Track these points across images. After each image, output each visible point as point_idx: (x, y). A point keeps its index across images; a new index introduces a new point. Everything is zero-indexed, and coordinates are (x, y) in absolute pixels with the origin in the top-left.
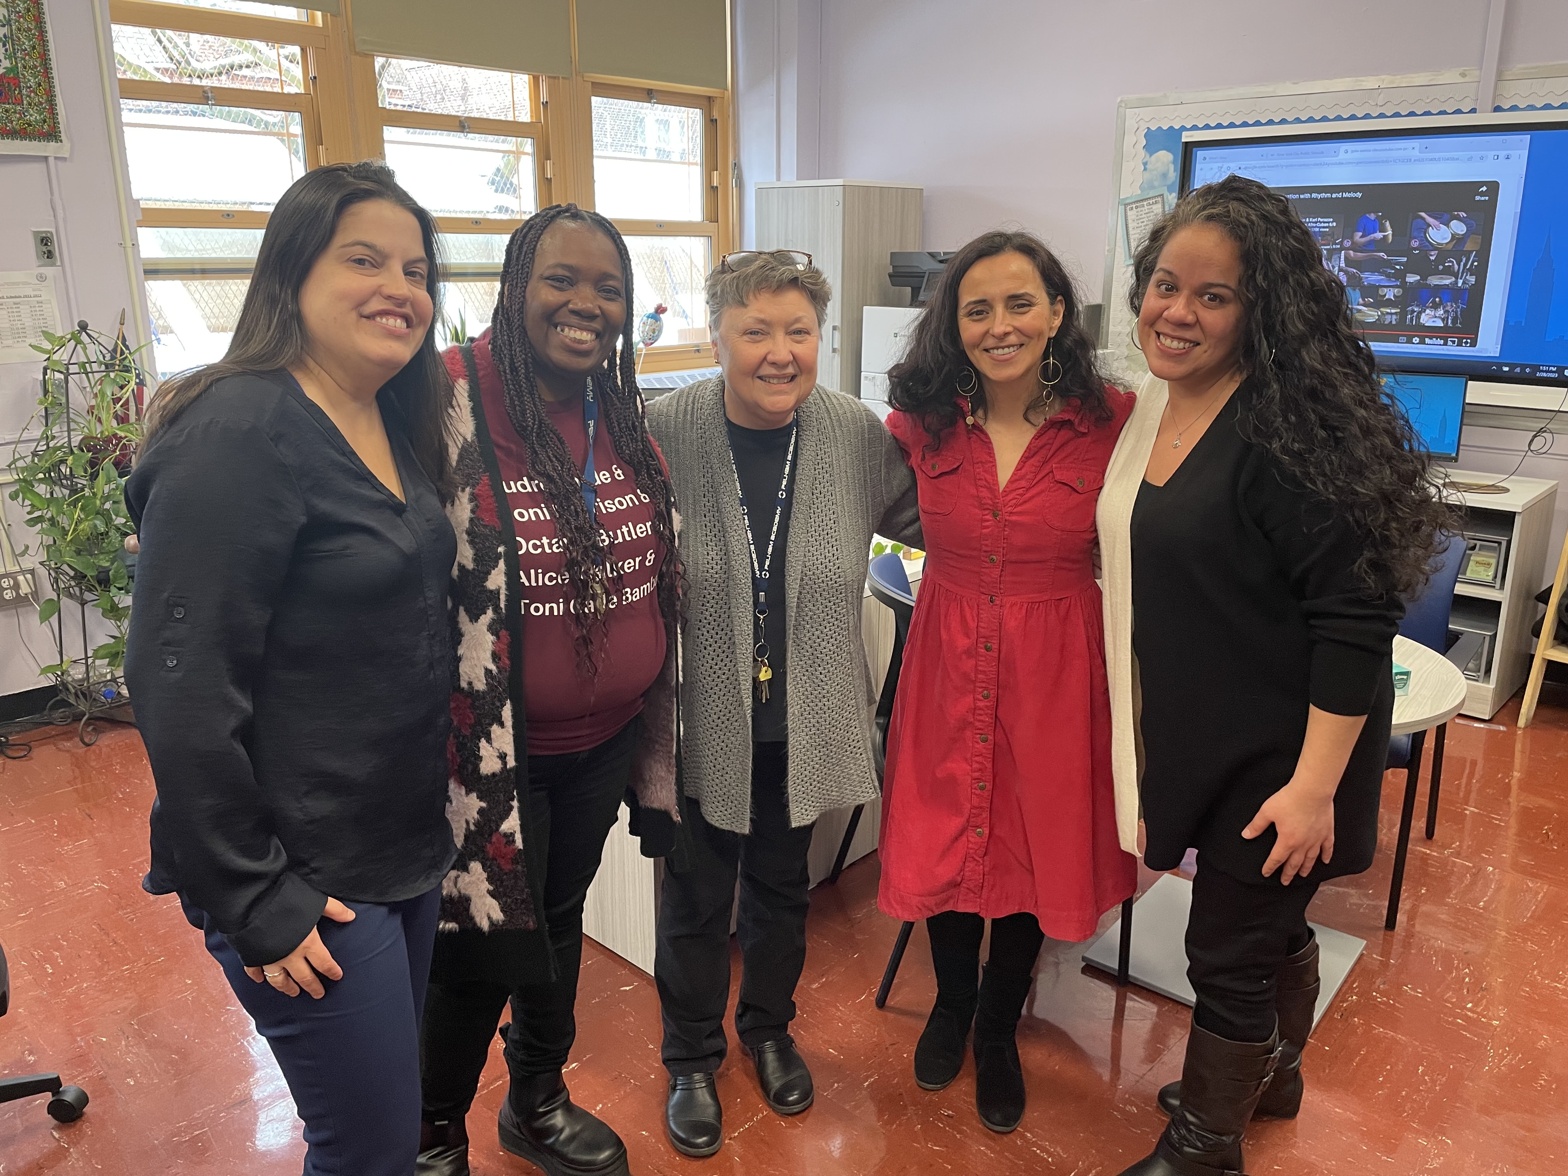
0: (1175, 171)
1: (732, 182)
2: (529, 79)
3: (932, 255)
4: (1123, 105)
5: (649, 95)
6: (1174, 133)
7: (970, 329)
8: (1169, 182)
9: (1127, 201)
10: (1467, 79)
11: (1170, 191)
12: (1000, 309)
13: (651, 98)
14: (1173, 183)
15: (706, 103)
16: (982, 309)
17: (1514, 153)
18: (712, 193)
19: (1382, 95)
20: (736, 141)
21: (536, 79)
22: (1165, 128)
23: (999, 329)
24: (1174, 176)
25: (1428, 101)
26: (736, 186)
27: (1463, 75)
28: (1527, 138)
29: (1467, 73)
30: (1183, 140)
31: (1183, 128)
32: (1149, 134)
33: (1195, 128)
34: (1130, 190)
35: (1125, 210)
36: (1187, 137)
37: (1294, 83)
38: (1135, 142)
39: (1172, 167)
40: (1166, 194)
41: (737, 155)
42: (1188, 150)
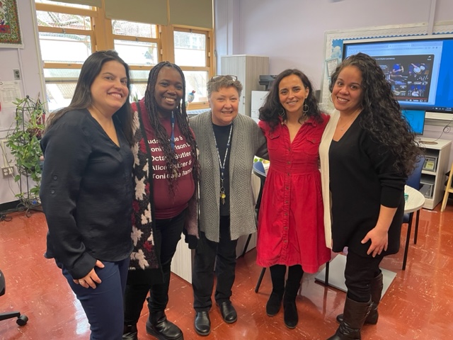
1: (214, 55)
2: (156, 26)
3: (272, 76)
4: (326, 33)
5: (190, 31)
6: (341, 41)
7: (282, 97)
9: (328, 61)
10: (424, 25)
11: (340, 58)
12: (291, 91)
14: (341, 55)
15: (207, 33)
16: (286, 91)
17: (439, 47)
18: (208, 59)
19: (400, 30)
20: (215, 44)
21: (158, 26)
22: (338, 40)
23: (291, 97)
24: (341, 53)
25: (414, 32)
26: (215, 57)
28: (442, 42)
29: (424, 23)
31: (344, 40)
32: (334, 41)
33: (347, 39)
34: (328, 57)
35: (327, 63)
36: (344, 42)
38: (330, 43)
39: (340, 51)
41: (215, 47)
42: (345, 47)
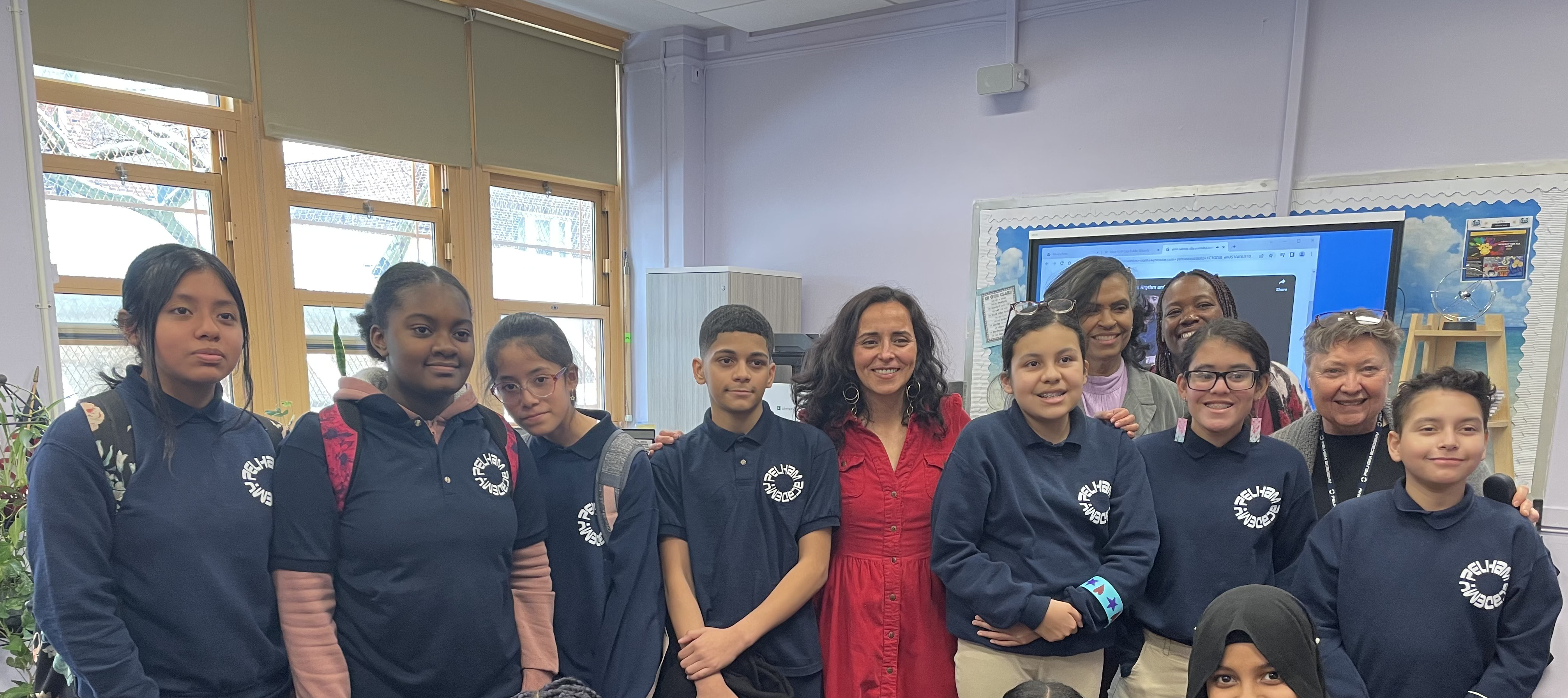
0: (1024, 265)
1: (622, 268)
2: (430, 168)
4: (978, 207)
5: (544, 187)
6: (1022, 232)
7: (862, 354)
8: (1020, 275)
9: (984, 292)
10: (1266, 189)
11: (1021, 284)
12: (887, 341)
13: (546, 190)
14: (1024, 275)
15: (598, 197)
16: (874, 339)
17: (1307, 251)
18: (603, 279)
19: (1196, 202)
20: (627, 232)
21: (437, 168)
22: (1014, 228)
23: (886, 355)
24: (1023, 270)
25: (1235, 207)
26: (626, 274)
27: (1264, 185)
28: (1317, 238)
29: (1266, 183)
30: (1031, 238)
31: (1030, 228)
32: (1001, 233)
33: (1040, 228)
34: (985, 281)
35: (982, 299)
36: (1033, 235)
37: (1123, 191)
38: (988, 239)
39: (1021, 262)
40: (1017, 285)
41: (627, 244)
42: (1035, 249)
